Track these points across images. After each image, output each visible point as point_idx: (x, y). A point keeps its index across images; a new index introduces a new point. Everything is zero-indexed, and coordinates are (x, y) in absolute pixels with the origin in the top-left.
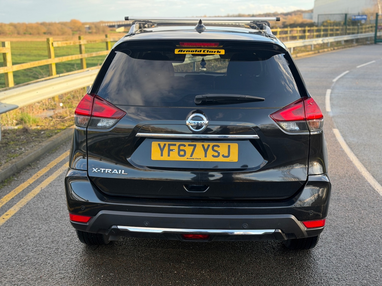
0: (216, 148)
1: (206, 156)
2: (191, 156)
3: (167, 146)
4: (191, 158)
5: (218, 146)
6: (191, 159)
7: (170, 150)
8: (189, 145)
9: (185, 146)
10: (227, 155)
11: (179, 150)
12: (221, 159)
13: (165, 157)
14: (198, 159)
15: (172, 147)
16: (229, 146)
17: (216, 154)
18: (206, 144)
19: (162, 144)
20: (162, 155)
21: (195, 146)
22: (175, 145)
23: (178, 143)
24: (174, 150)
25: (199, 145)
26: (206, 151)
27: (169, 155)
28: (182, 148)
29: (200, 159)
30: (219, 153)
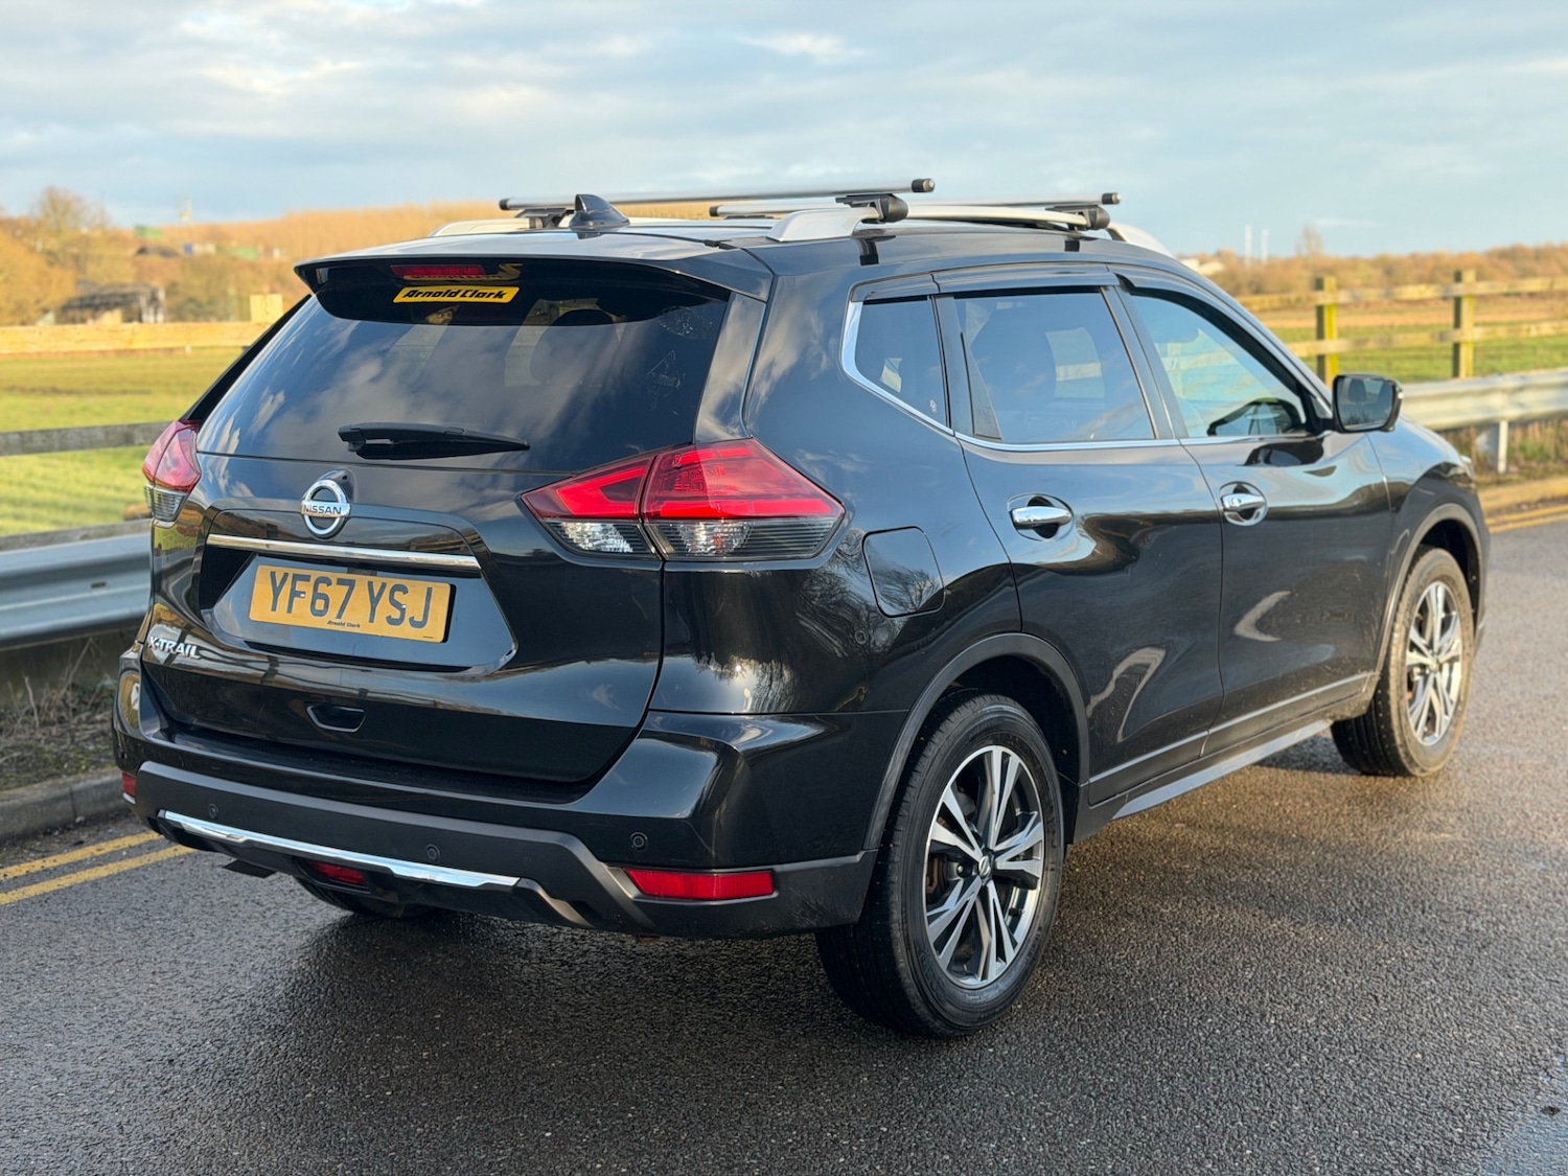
0: (398, 596)
1: (371, 621)
2: (339, 616)
3: (290, 579)
4: (338, 621)
5: (405, 591)
6: (339, 624)
7: (294, 594)
8: (341, 582)
9: (329, 584)
10: (421, 620)
11: (316, 596)
12: (405, 631)
13: (280, 617)
14: (353, 626)
15: (300, 586)
16: (429, 592)
17: (396, 614)
18: (378, 580)
19: (280, 572)
20: (274, 609)
21: (351, 584)
22: (307, 578)
23: (316, 573)
24: (304, 593)
25: (361, 580)
26: (374, 601)
27: (289, 611)
28: (322, 588)
29: (358, 626)
30: (403, 611)
